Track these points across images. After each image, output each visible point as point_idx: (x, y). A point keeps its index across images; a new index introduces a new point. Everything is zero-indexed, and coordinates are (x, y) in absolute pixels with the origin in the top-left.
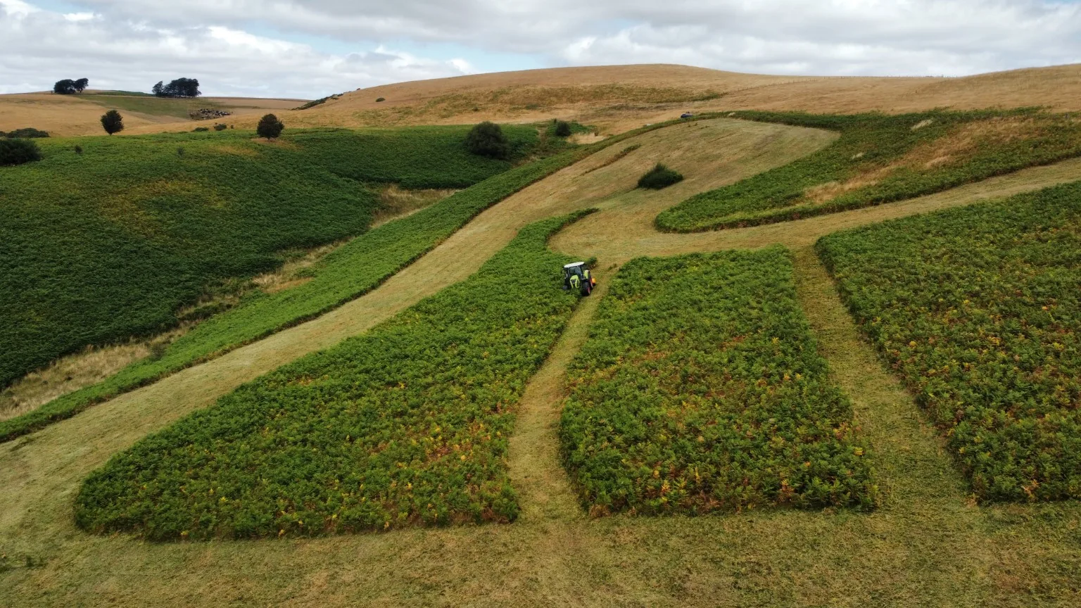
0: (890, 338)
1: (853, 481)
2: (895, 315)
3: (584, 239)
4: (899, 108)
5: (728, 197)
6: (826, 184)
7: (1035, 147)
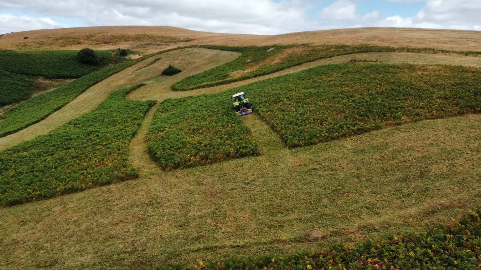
0: (262, 111)
1: (253, 148)
2: (263, 105)
3: (142, 95)
4: (263, 44)
5: (200, 77)
6: (238, 71)
7: (307, 56)
